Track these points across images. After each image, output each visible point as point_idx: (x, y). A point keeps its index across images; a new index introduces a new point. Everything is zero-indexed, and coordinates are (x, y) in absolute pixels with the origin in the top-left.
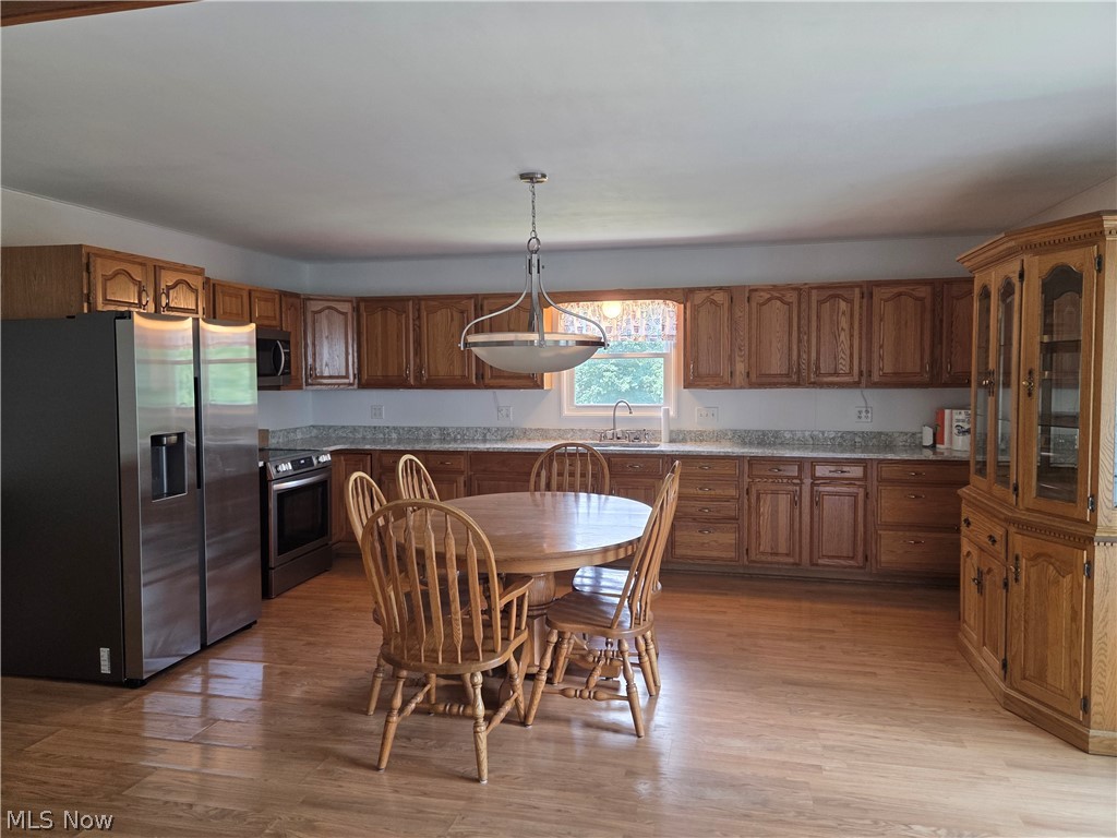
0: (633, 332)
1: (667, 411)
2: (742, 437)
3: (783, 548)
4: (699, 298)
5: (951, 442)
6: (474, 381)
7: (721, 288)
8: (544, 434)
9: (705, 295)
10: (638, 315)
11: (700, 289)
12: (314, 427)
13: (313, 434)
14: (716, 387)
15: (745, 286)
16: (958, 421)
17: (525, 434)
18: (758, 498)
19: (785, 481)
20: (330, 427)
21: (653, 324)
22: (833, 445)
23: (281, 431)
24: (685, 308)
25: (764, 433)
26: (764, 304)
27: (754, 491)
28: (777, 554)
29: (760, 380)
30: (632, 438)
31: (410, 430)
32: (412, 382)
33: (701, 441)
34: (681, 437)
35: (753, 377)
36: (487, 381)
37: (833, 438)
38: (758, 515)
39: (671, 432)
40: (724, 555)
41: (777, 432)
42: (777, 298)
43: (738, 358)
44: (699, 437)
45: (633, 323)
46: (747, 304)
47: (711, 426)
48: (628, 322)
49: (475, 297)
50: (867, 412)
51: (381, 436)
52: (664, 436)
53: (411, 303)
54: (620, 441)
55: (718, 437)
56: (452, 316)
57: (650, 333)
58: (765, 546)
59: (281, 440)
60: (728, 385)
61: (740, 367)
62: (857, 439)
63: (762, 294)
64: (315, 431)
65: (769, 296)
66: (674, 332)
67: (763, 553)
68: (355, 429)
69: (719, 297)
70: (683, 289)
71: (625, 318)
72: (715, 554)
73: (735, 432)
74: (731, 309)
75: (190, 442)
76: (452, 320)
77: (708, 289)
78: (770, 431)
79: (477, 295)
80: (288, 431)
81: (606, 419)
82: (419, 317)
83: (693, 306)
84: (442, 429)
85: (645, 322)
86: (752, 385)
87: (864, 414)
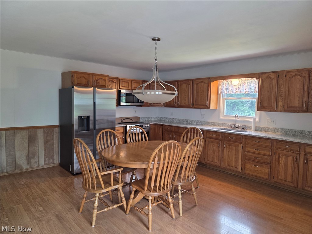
0: (245, 90)
1: (255, 119)
2: (286, 132)
3: (289, 179)
4: (264, 76)
6: (191, 106)
7: (274, 72)
8: (214, 124)
9: (267, 75)
10: (246, 84)
11: (265, 73)
12: (158, 117)
13: (158, 119)
14: (270, 111)
15: (284, 71)
17: (208, 124)
18: (279, 157)
19: (292, 151)
20: (161, 117)
21: (251, 87)
23: (146, 118)
24: (259, 80)
26: (292, 77)
27: (277, 154)
28: (286, 181)
29: (289, 109)
30: (241, 128)
31: (179, 120)
32: (176, 106)
33: (268, 132)
34: (260, 129)
35: (286, 107)
36: (194, 106)
38: (279, 163)
39: (256, 127)
40: (264, 176)
42: (299, 75)
43: (280, 100)
44: (267, 130)
45: (245, 87)
46: (285, 78)
47: (273, 126)
48: (243, 86)
49: (192, 80)
51: (172, 121)
52: (253, 128)
53: (177, 82)
54: (237, 129)
55: (275, 131)
56: (186, 86)
57: (250, 90)
58: (281, 176)
59: (146, 120)
60: (276, 110)
61: (281, 104)
63: (291, 73)
64: (158, 118)
65: (295, 74)
67: (280, 179)
68: (166, 118)
69: (272, 76)
70: (258, 73)
71: (242, 85)
72: (260, 175)
73: (282, 129)
74: (278, 80)
75: (91, 118)
76: (186, 87)
77: (269, 72)
79: (193, 79)
80: (149, 118)
81: (232, 120)
82: (179, 87)
83: (262, 80)
84: (186, 120)
85: (248, 86)
86: (285, 111)
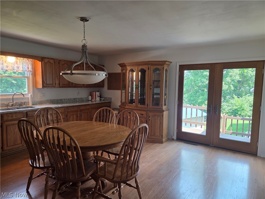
4: (46, 60)
5: (95, 99)
7: (51, 59)
9: (48, 60)
10: (18, 63)
11: (46, 58)
15: (58, 59)
16: (97, 94)
18: (70, 117)
21: (24, 66)
22: (73, 102)
24: (42, 63)
25: (58, 100)
26: (63, 65)
27: (68, 115)
30: (20, 105)
33: (41, 104)
34: (35, 103)
35: (61, 84)
37: (73, 100)
41: (61, 99)
42: (66, 64)
43: (57, 79)
46: (58, 64)
50: (79, 93)
54: (15, 107)
60: (55, 87)
61: (57, 82)
62: (77, 100)
63: (62, 62)
65: (64, 63)
66: (32, 70)
69: (51, 61)
70: (41, 57)
73: (50, 100)
74: (55, 65)
77: (48, 58)
78: (59, 99)
83: (44, 63)
87: (78, 94)
